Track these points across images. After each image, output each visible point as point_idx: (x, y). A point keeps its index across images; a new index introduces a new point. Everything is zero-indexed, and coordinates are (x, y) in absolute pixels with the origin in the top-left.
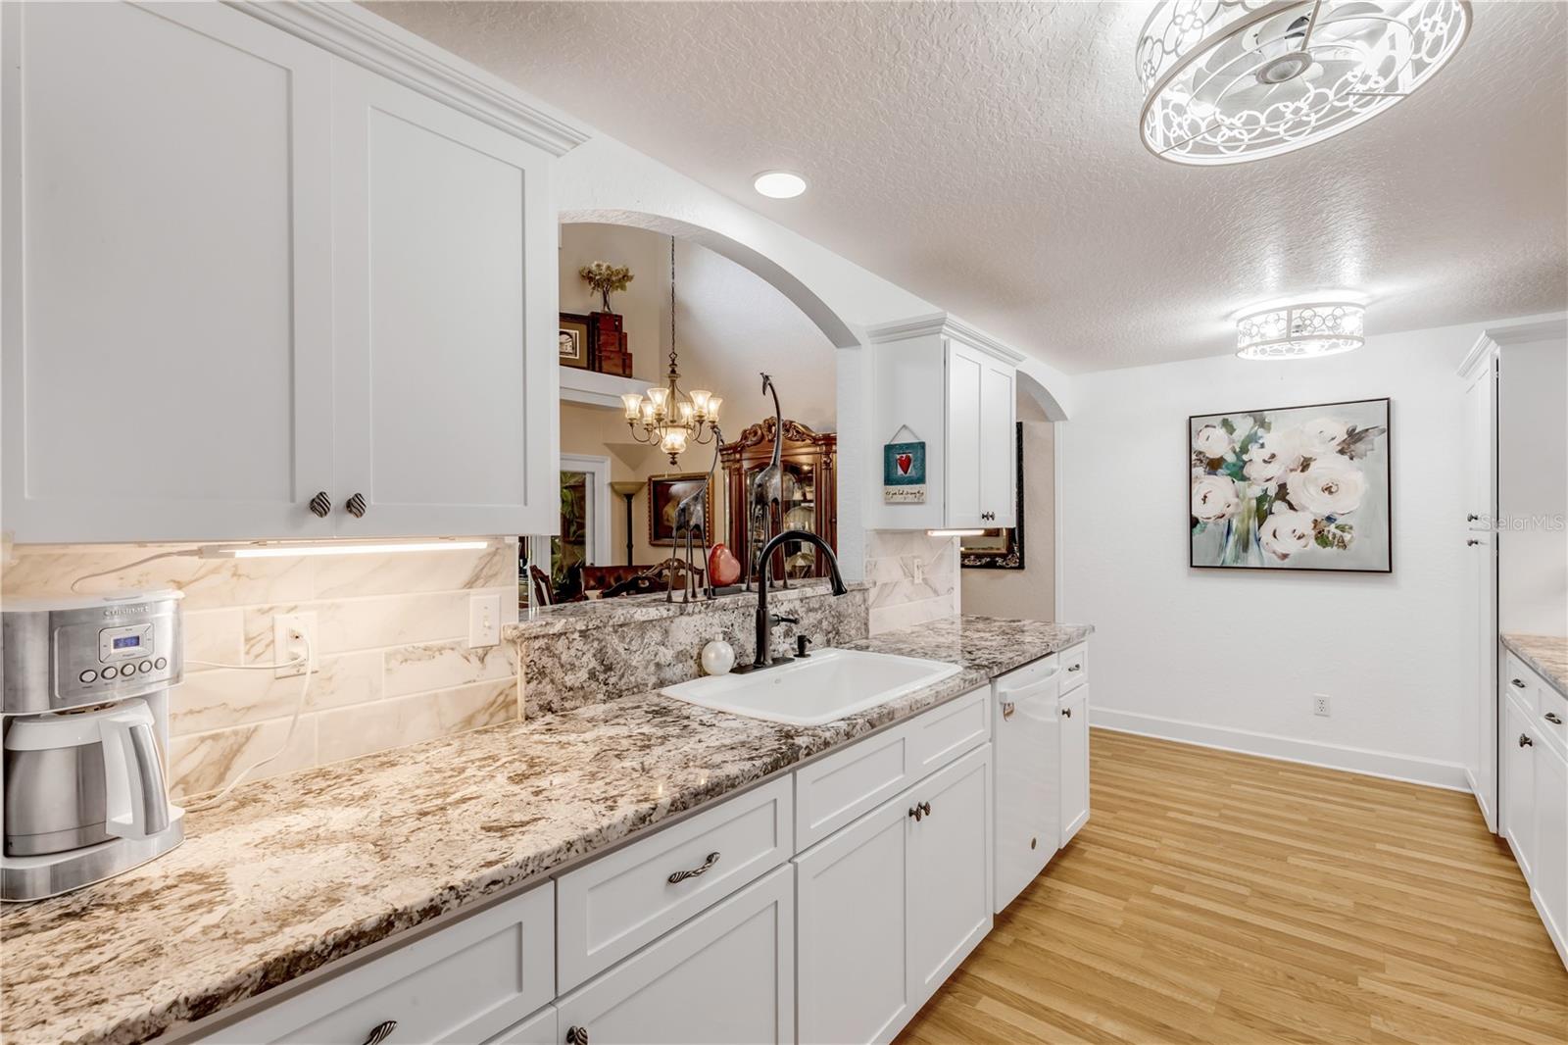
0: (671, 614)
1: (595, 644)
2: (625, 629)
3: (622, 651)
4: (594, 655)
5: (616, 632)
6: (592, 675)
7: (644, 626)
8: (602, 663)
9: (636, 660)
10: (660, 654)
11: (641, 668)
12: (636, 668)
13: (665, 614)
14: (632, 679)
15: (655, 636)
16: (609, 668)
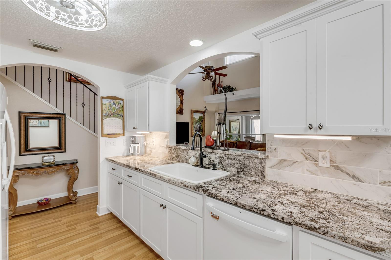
0: (187, 149)
1: (176, 151)
2: (181, 150)
3: (180, 153)
4: (176, 153)
5: (179, 150)
6: (176, 156)
7: (184, 150)
8: (177, 155)
9: (182, 156)
10: (186, 157)
11: (183, 158)
12: (182, 158)
13: (186, 148)
14: (182, 159)
15: (185, 153)
16: (178, 156)
